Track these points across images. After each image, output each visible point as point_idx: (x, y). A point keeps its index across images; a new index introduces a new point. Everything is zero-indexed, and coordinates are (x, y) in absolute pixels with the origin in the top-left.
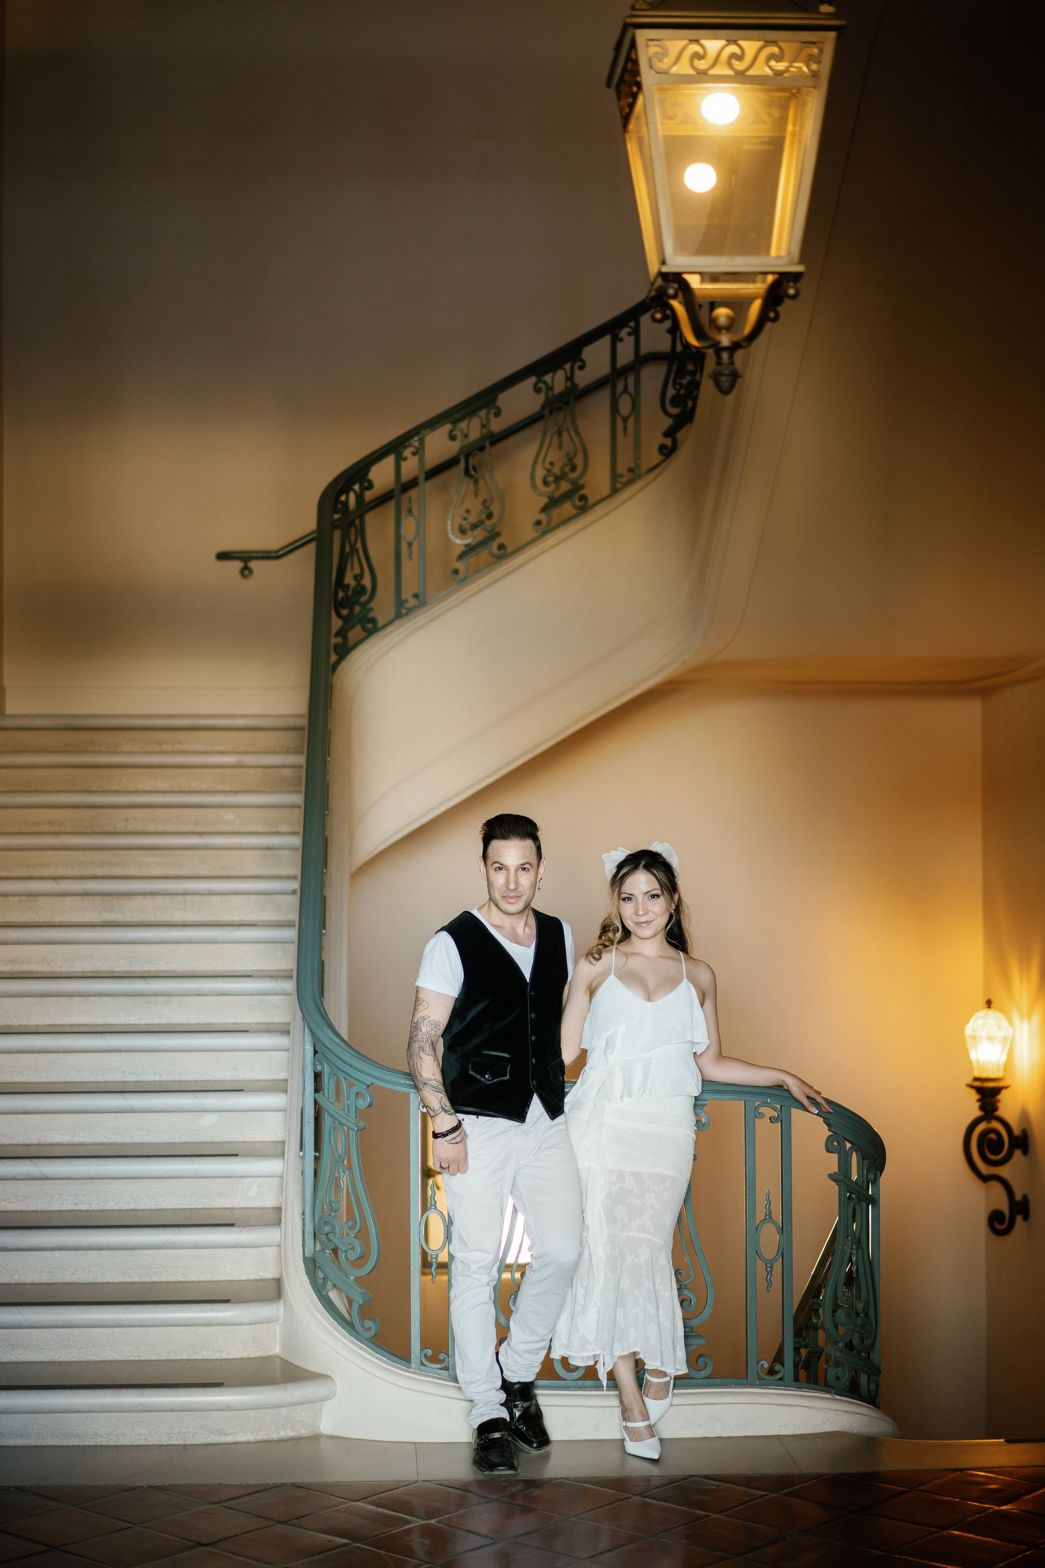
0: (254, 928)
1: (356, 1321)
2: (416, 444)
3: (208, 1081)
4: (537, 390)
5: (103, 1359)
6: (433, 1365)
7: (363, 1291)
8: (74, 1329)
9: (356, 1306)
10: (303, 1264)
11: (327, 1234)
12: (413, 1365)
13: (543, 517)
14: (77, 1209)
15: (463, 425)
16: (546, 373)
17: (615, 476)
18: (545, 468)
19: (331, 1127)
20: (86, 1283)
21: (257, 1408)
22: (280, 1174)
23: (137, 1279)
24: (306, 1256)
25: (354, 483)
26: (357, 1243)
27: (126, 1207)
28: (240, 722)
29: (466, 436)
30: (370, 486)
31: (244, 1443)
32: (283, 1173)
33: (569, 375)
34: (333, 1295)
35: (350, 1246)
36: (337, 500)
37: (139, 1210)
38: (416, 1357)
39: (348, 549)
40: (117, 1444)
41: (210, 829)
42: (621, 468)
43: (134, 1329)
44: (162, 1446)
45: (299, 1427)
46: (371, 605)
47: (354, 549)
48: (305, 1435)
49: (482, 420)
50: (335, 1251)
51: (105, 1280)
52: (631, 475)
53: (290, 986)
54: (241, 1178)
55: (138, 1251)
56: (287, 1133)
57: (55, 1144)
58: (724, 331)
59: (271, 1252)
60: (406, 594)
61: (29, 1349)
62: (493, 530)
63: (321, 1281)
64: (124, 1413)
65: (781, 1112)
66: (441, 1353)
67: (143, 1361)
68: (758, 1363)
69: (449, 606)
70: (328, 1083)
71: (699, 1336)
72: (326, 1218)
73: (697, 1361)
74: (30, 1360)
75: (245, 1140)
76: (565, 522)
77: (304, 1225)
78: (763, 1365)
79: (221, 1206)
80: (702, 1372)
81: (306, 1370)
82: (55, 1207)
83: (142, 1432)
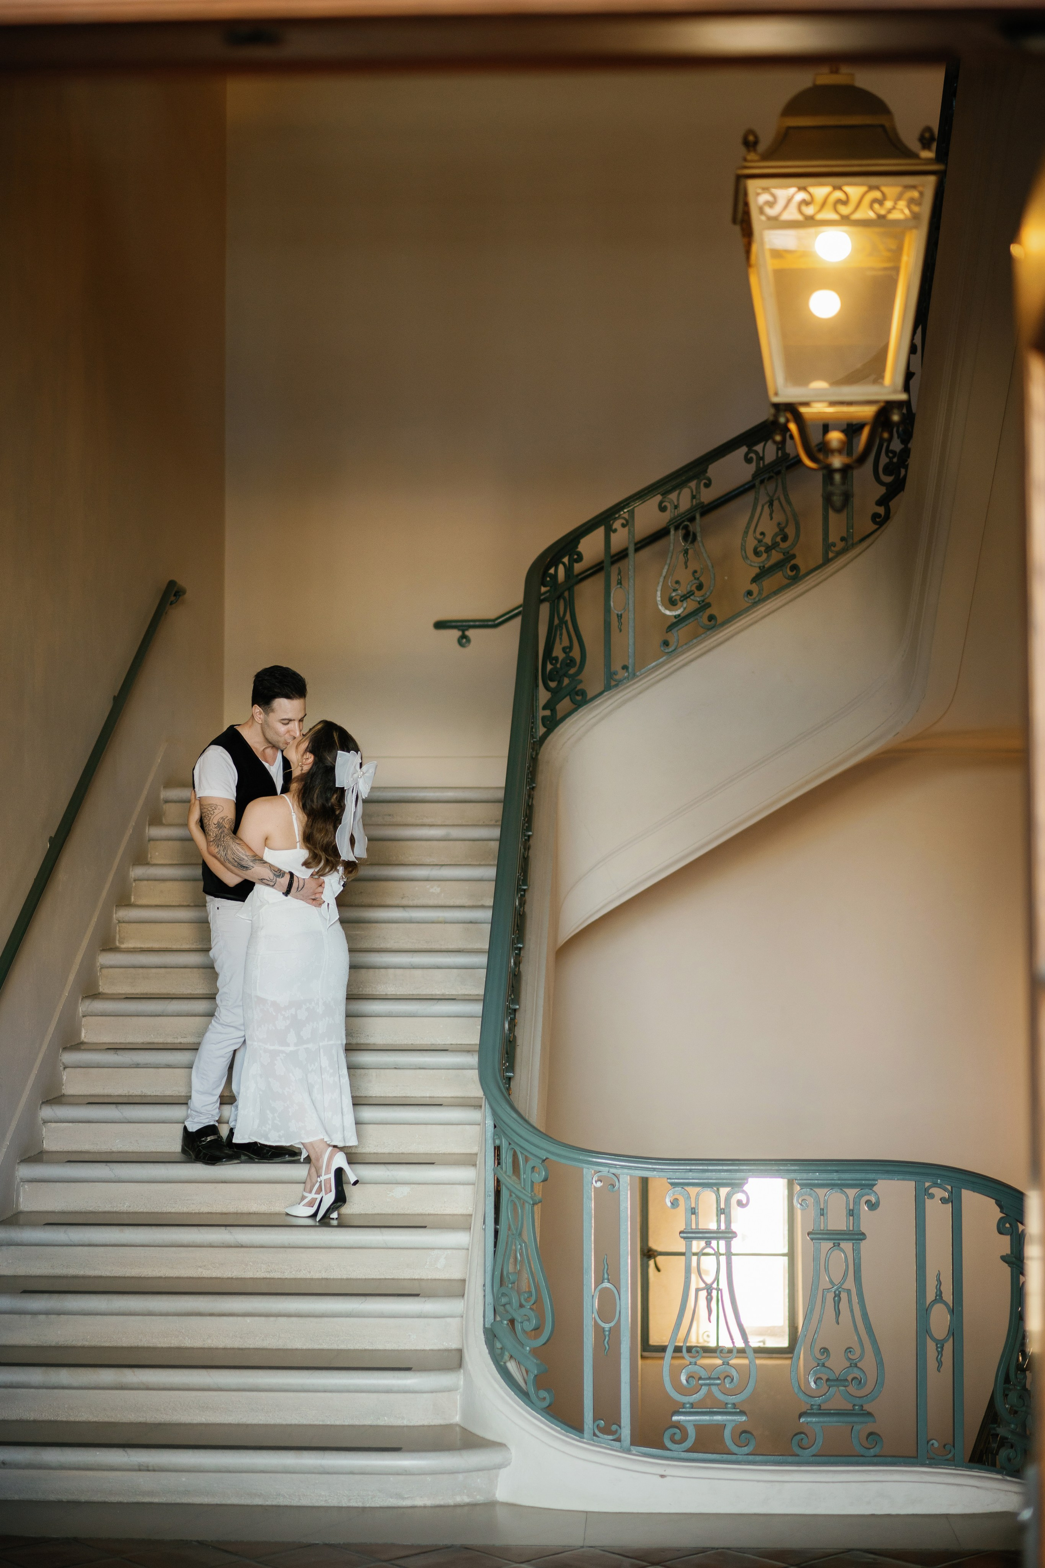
0: (453, 1002)
1: (532, 1391)
2: (626, 516)
3: (402, 1153)
4: (748, 460)
5: (289, 1422)
6: (606, 1436)
7: (538, 1362)
8: (261, 1393)
9: (532, 1377)
10: (483, 1334)
11: (504, 1305)
12: (585, 1436)
13: (754, 588)
14: (270, 1277)
15: (673, 496)
16: (756, 443)
17: (827, 546)
18: (755, 538)
19: (508, 1200)
20: (276, 1349)
21: (433, 1473)
22: (466, 1246)
23: (325, 1346)
24: (486, 1326)
25: (564, 556)
26: (532, 1314)
27: (317, 1275)
28: (450, 795)
29: (676, 507)
30: (580, 558)
31: (420, 1507)
32: (469, 1245)
33: (779, 446)
34: (512, 1366)
35: (526, 1318)
36: (545, 573)
37: (330, 1279)
38: (589, 1427)
39: (556, 621)
40: (299, 1504)
41: (415, 902)
42: (833, 537)
43: (319, 1394)
44: (342, 1507)
45: (475, 1493)
46: (579, 677)
47: (562, 621)
48: (481, 1502)
49: (692, 492)
50: (512, 1322)
51: (294, 1347)
52: (843, 544)
53: (473, 1060)
54: (429, 1250)
55: (326, 1319)
56: (474, 1206)
57: (252, 1213)
58: (836, 454)
59: (454, 1322)
60: (616, 666)
61: (218, 1411)
62: (703, 601)
63: (499, 1351)
64: (306, 1475)
65: (952, 1192)
66: (613, 1424)
67: (328, 1425)
68: (928, 1442)
69: (658, 678)
70: (506, 1157)
71: (869, 1414)
72: (504, 1290)
73: (867, 1439)
74: (219, 1422)
75: (436, 1213)
76: (776, 593)
77: (484, 1296)
78: (933, 1444)
79: (409, 1277)
80: (872, 1450)
81: (483, 1439)
82: (249, 1274)
83: (323, 1493)
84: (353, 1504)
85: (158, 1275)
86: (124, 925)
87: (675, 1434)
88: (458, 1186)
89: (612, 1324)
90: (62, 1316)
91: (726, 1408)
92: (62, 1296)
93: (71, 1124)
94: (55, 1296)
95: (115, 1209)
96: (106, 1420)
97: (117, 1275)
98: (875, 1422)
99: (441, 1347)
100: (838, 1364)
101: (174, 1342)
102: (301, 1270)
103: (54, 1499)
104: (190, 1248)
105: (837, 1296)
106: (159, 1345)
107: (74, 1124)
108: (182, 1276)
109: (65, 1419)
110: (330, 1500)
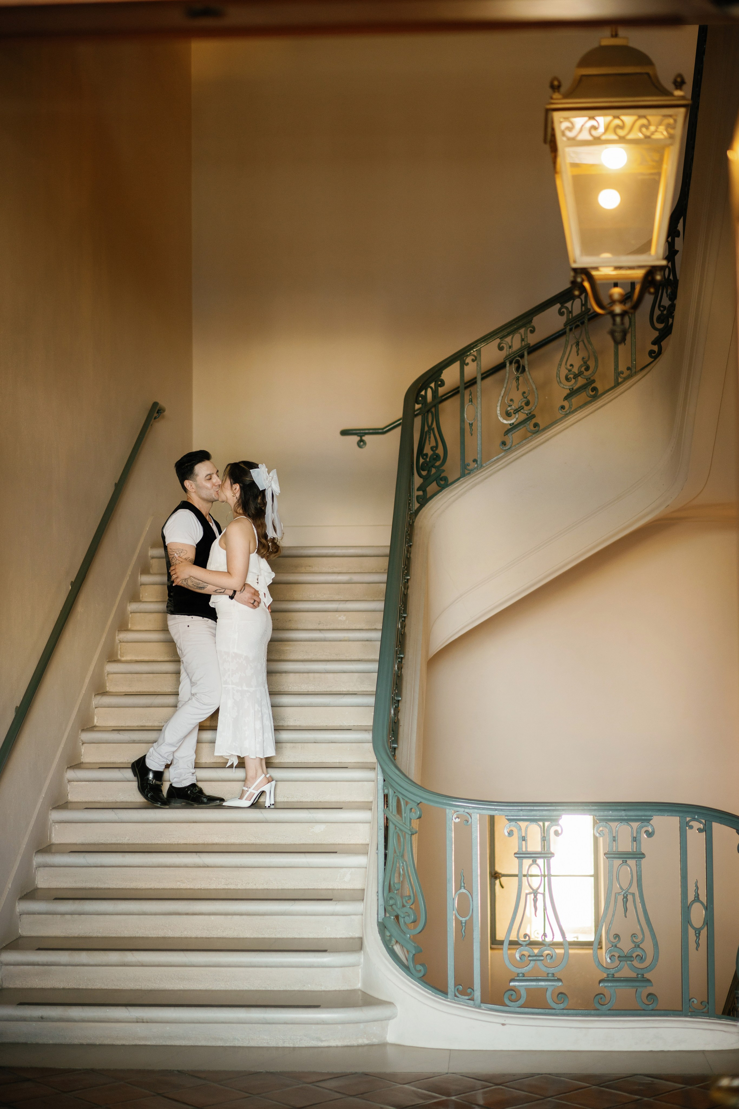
0: (355, 696)
1: (411, 966)
2: (475, 354)
3: (319, 802)
4: (561, 314)
5: (241, 989)
6: (463, 997)
7: (415, 945)
8: (222, 968)
9: (411, 955)
10: (377, 926)
11: (392, 906)
12: (449, 997)
13: (566, 404)
14: (228, 887)
15: (508, 339)
16: (567, 301)
17: (618, 374)
18: (567, 369)
19: (394, 832)
20: (232, 938)
21: (343, 1023)
22: (365, 866)
23: (266, 936)
24: (379, 920)
25: (431, 383)
26: (411, 912)
27: (260, 887)
28: (354, 551)
29: (510, 347)
30: (443, 383)
31: (334, 1047)
32: (367, 865)
33: (583, 302)
34: (397, 948)
35: (407, 914)
36: (418, 394)
37: (270, 889)
38: (451, 991)
39: (426, 429)
40: (249, 1045)
41: (328, 627)
42: (622, 368)
43: (262, 969)
44: (279, 1047)
45: (372, 1037)
46: (443, 468)
47: (430, 428)
48: (376, 1043)
49: (522, 336)
50: (397, 917)
51: (245, 936)
52: (629, 372)
53: (369, 736)
54: (339, 869)
55: (267, 917)
56: (371, 838)
57: (215, 844)
58: (617, 303)
59: (357, 918)
60: (469, 460)
61: (192, 981)
62: (530, 413)
63: (388, 938)
64: (254, 1025)
65: (705, 824)
66: (469, 988)
67: (269, 990)
68: (690, 1000)
69: (498, 468)
70: (392, 802)
71: (648, 981)
72: (391, 895)
73: (647, 998)
74: (193, 989)
75: (344, 843)
76: (581, 407)
77: (378, 899)
78: (693, 1002)
79: (325, 888)
80: (650, 1006)
81: (378, 999)
82: (213, 886)
83: (265, 1037)
84: (287, 1045)
85: (149, 887)
86: (123, 644)
87: (512, 995)
88: (359, 824)
89: (467, 918)
90: (82, 916)
91: (548, 977)
92: (82, 902)
93: (87, 783)
94: (77, 902)
95: (119, 842)
96: (114, 987)
97: (121, 888)
98: (652, 986)
99: (348, 936)
100: (626, 946)
101: (161, 934)
102: (249, 883)
103: (78, 1043)
104: (171, 868)
105: (625, 898)
106: (150, 936)
107: (90, 782)
108: (166, 887)
109: (84, 987)
110: (270, 1042)
